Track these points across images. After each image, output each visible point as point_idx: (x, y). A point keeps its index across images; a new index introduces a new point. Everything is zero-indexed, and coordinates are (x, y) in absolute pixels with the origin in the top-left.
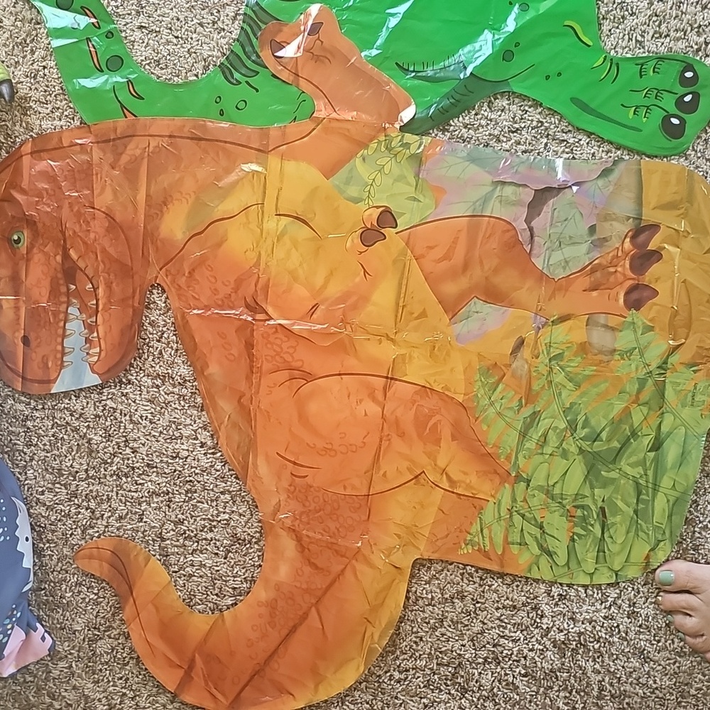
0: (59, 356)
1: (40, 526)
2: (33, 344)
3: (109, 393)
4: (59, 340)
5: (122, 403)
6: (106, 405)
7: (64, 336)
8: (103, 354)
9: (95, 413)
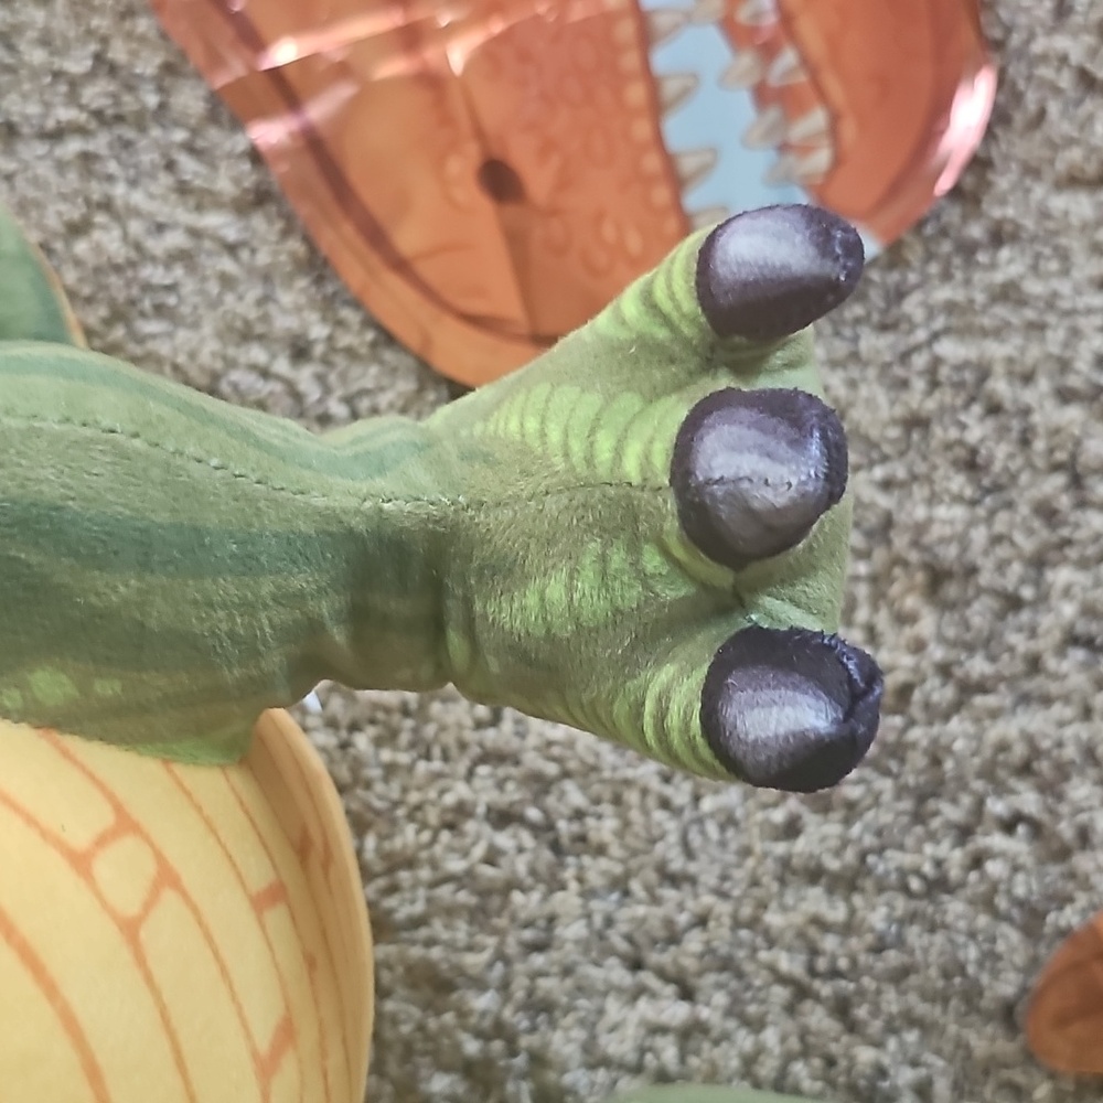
0: (661, 195)
1: (834, 973)
2: (538, 181)
3: (931, 313)
4: (642, 129)
5: (998, 333)
6: (937, 362)
7: (657, 107)
8: (849, 130)
9: (899, 411)
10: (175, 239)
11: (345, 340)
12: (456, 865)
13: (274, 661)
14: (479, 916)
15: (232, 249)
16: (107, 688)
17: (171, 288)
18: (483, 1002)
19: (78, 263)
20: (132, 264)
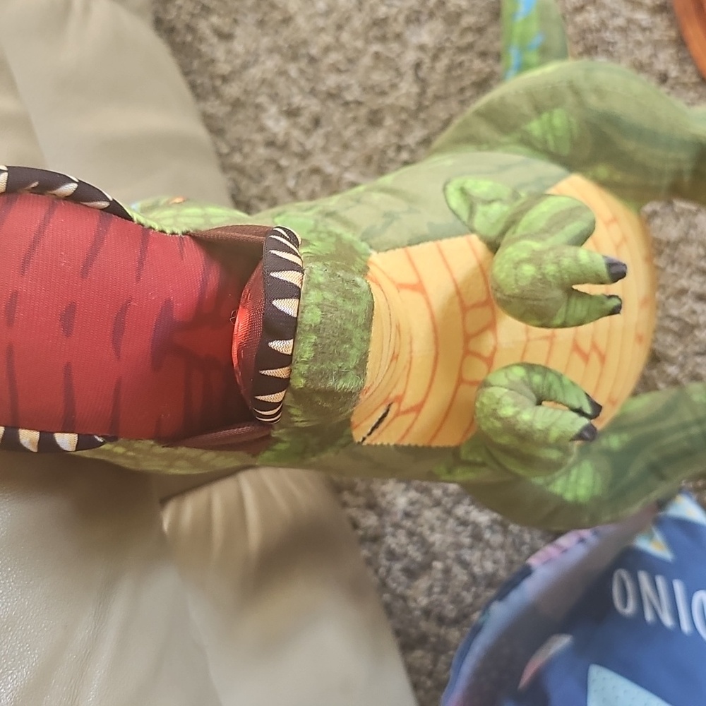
10: (620, 22)
11: (686, 80)
12: (674, 312)
13: (666, 181)
14: (679, 335)
15: (644, 29)
16: (618, 177)
17: (614, 44)
18: (672, 370)
19: (575, 25)
20: (598, 31)
